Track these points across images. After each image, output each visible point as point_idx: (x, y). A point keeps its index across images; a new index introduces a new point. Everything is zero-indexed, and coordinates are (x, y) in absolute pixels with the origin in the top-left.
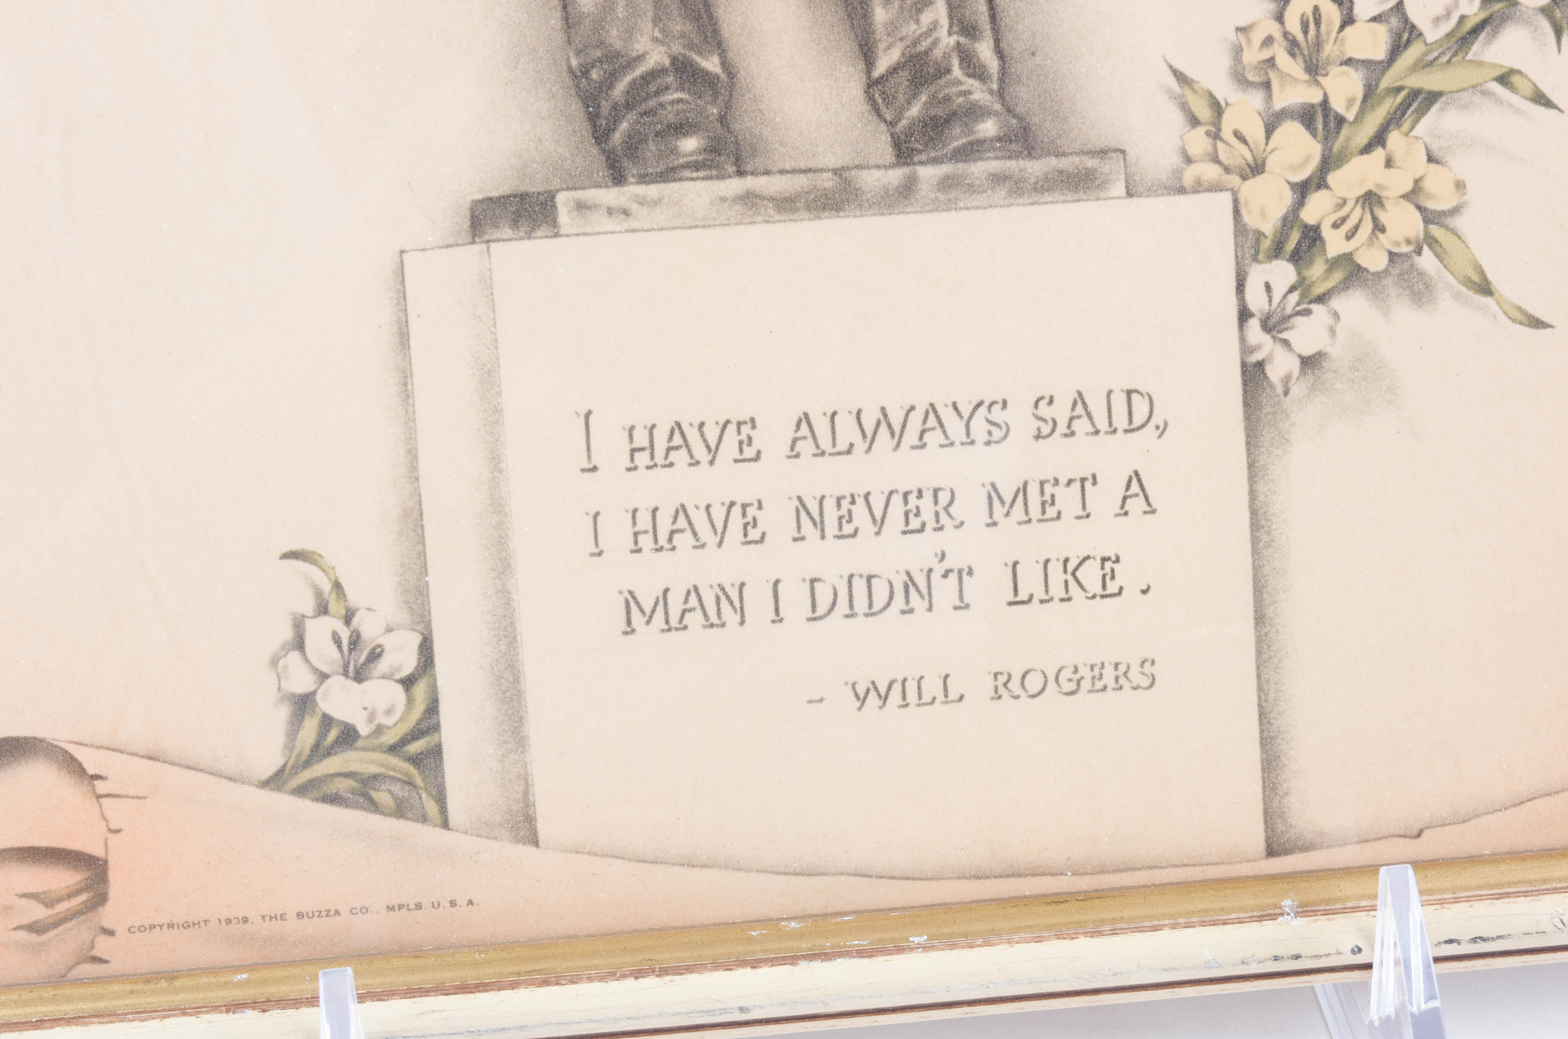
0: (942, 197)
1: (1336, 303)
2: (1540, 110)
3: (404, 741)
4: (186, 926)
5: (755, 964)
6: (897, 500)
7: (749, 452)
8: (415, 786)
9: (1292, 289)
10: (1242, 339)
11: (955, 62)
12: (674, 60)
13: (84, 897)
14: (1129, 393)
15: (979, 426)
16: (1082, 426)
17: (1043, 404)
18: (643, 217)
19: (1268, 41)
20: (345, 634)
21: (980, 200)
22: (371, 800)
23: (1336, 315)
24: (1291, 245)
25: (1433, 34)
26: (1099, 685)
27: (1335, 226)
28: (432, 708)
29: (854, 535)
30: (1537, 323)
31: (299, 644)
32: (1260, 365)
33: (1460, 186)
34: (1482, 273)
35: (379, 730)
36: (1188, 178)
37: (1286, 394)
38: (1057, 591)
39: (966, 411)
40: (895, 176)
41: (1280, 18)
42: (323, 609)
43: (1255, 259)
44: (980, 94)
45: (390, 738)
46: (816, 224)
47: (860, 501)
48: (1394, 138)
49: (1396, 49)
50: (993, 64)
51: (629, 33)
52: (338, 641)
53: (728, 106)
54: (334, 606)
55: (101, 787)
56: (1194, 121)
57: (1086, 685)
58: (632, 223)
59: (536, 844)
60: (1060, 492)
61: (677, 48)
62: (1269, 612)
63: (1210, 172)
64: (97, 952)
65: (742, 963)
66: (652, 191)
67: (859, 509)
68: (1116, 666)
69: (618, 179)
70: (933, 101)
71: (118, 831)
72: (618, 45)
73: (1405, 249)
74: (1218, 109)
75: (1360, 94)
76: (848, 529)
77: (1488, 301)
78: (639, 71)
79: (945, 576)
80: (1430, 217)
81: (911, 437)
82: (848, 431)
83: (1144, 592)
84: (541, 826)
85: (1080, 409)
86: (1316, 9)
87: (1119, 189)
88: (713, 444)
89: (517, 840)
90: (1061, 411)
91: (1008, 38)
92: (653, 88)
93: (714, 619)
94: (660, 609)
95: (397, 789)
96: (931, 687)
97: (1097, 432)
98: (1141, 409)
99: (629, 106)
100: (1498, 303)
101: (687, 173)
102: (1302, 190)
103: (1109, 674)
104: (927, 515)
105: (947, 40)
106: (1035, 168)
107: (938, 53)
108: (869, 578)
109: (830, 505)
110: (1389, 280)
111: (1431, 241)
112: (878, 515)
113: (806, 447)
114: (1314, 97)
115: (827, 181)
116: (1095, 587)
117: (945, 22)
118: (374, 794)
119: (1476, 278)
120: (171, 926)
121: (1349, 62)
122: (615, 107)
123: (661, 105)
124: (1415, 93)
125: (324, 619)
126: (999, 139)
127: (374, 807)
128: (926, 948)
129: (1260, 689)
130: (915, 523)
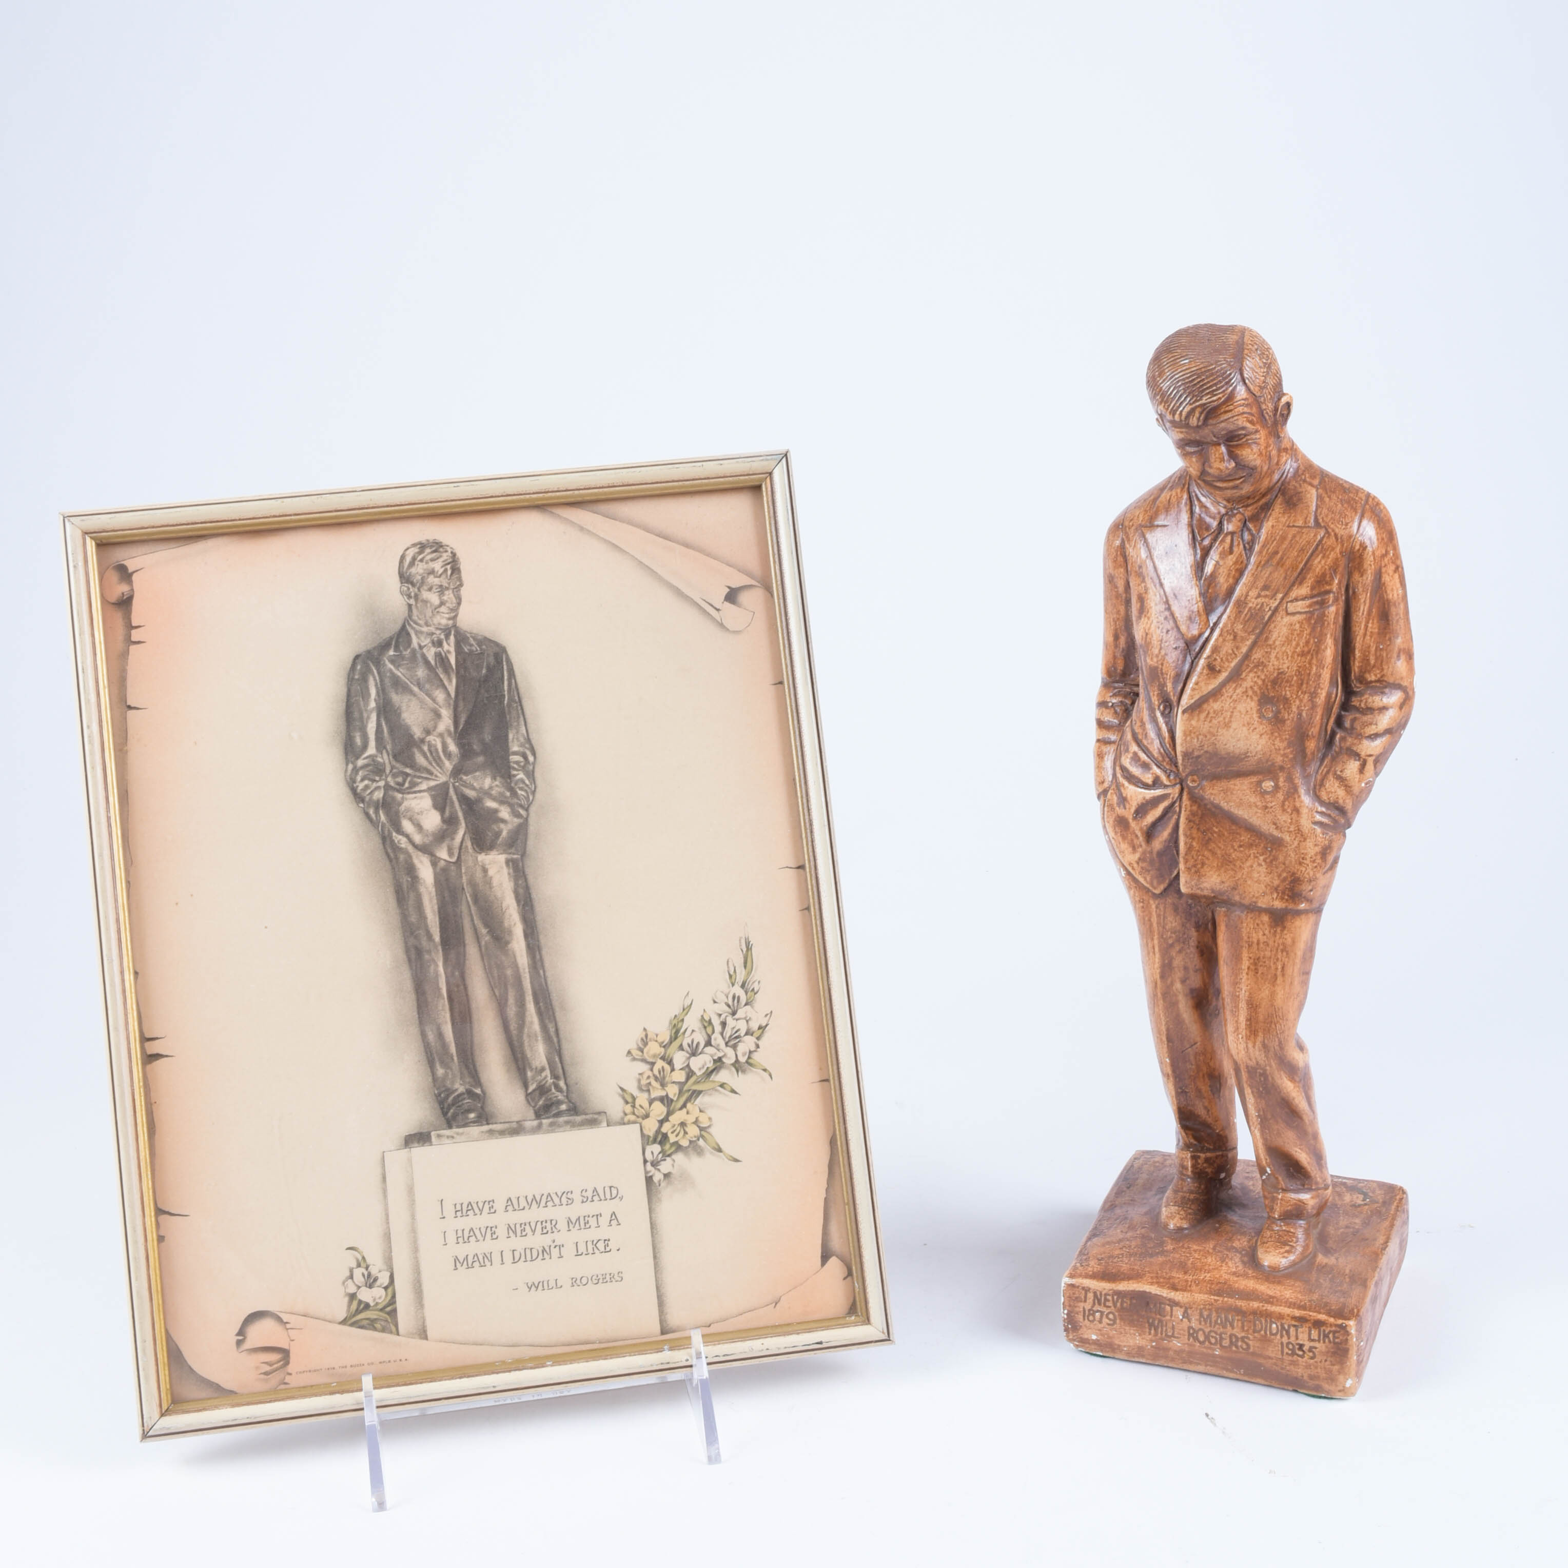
0: (550, 1129)
1: (674, 1157)
2: (733, 1095)
3: (385, 1307)
4: (315, 1371)
5: (497, 1373)
6: (539, 1224)
7: (492, 1210)
8: (389, 1322)
9: (660, 1153)
10: (645, 1169)
11: (553, 1088)
12: (467, 1090)
13: (282, 1363)
14: (611, 1187)
15: (564, 1200)
16: (596, 1198)
17: (584, 1192)
18: (458, 1138)
19: (649, 1077)
20: (366, 1273)
21: (561, 1129)
22: (374, 1326)
23: (674, 1161)
24: (659, 1139)
25: (699, 1073)
26: (605, 1281)
27: (672, 1133)
28: (394, 1296)
29: (526, 1235)
30: (736, 1160)
31: (351, 1277)
32: (651, 1177)
33: (710, 1119)
34: (718, 1145)
35: (377, 1304)
36: (626, 1119)
37: (660, 1185)
38: (590, 1251)
39: (560, 1195)
40: (535, 1123)
41: (652, 1070)
42: (359, 1265)
43: (648, 1144)
44: (561, 1097)
45: (380, 1307)
46: (512, 1138)
47: (528, 1225)
48: (689, 1105)
49: (688, 1078)
50: (564, 1088)
51: (453, 1083)
52: (363, 1275)
53: (484, 1103)
54: (363, 1264)
55: (288, 1326)
56: (627, 1103)
57: (601, 1281)
58: (454, 1140)
59: (427, 1339)
60: (590, 1219)
61: (468, 1087)
62: (658, 1255)
63: (632, 1118)
64: (286, 1381)
65: (493, 1373)
66: (461, 1130)
67: (527, 1227)
68: (610, 1274)
69: (450, 1127)
70: (546, 1100)
71: (293, 1340)
72: (449, 1086)
73: (694, 1139)
74: (634, 1098)
75: (678, 1092)
76: (524, 1234)
77: (721, 1154)
78: (456, 1094)
79: (555, 1247)
80: (701, 1129)
81: (543, 1203)
82: (523, 1203)
83: (618, 1250)
84: (429, 1333)
85: (595, 1193)
86: (663, 1067)
87: (605, 1124)
88: (481, 1208)
89: (421, 1338)
90: (589, 1194)
91: (568, 1079)
92: (460, 1099)
93: (482, 1264)
94: (465, 1262)
95: (382, 1323)
96: (552, 1284)
97: (601, 1200)
98: (614, 1192)
99: (453, 1104)
100: (725, 1155)
101: (472, 1124)
102: (661, 1122)
103: (608, 1277)
104: (549, 1228)
105: (550, 1081)
106: (578, 1119)
107: (548, 1085)
108: (531, 1249)
109: (518, 1226)
110: (690, 1149)
111: (702, 1136)
112: (533, 1229)
113: (510, 1208)
114: (664, 1093)
115: (514, 1125)
116: (602, 1249)
117: (549, 1075)
118: (375, 1325)
119: (717, 1147)
120: (310, 1371)
121: (674, 1082)
122: (449, 1105)
123: (463, 1104)
124: (694, 1091)
125: (359, 1269)
126: (567, 1110)
127: (375, 1329)
128: (552, 1366)
129: (656, 1280)
130: (545, 1231)
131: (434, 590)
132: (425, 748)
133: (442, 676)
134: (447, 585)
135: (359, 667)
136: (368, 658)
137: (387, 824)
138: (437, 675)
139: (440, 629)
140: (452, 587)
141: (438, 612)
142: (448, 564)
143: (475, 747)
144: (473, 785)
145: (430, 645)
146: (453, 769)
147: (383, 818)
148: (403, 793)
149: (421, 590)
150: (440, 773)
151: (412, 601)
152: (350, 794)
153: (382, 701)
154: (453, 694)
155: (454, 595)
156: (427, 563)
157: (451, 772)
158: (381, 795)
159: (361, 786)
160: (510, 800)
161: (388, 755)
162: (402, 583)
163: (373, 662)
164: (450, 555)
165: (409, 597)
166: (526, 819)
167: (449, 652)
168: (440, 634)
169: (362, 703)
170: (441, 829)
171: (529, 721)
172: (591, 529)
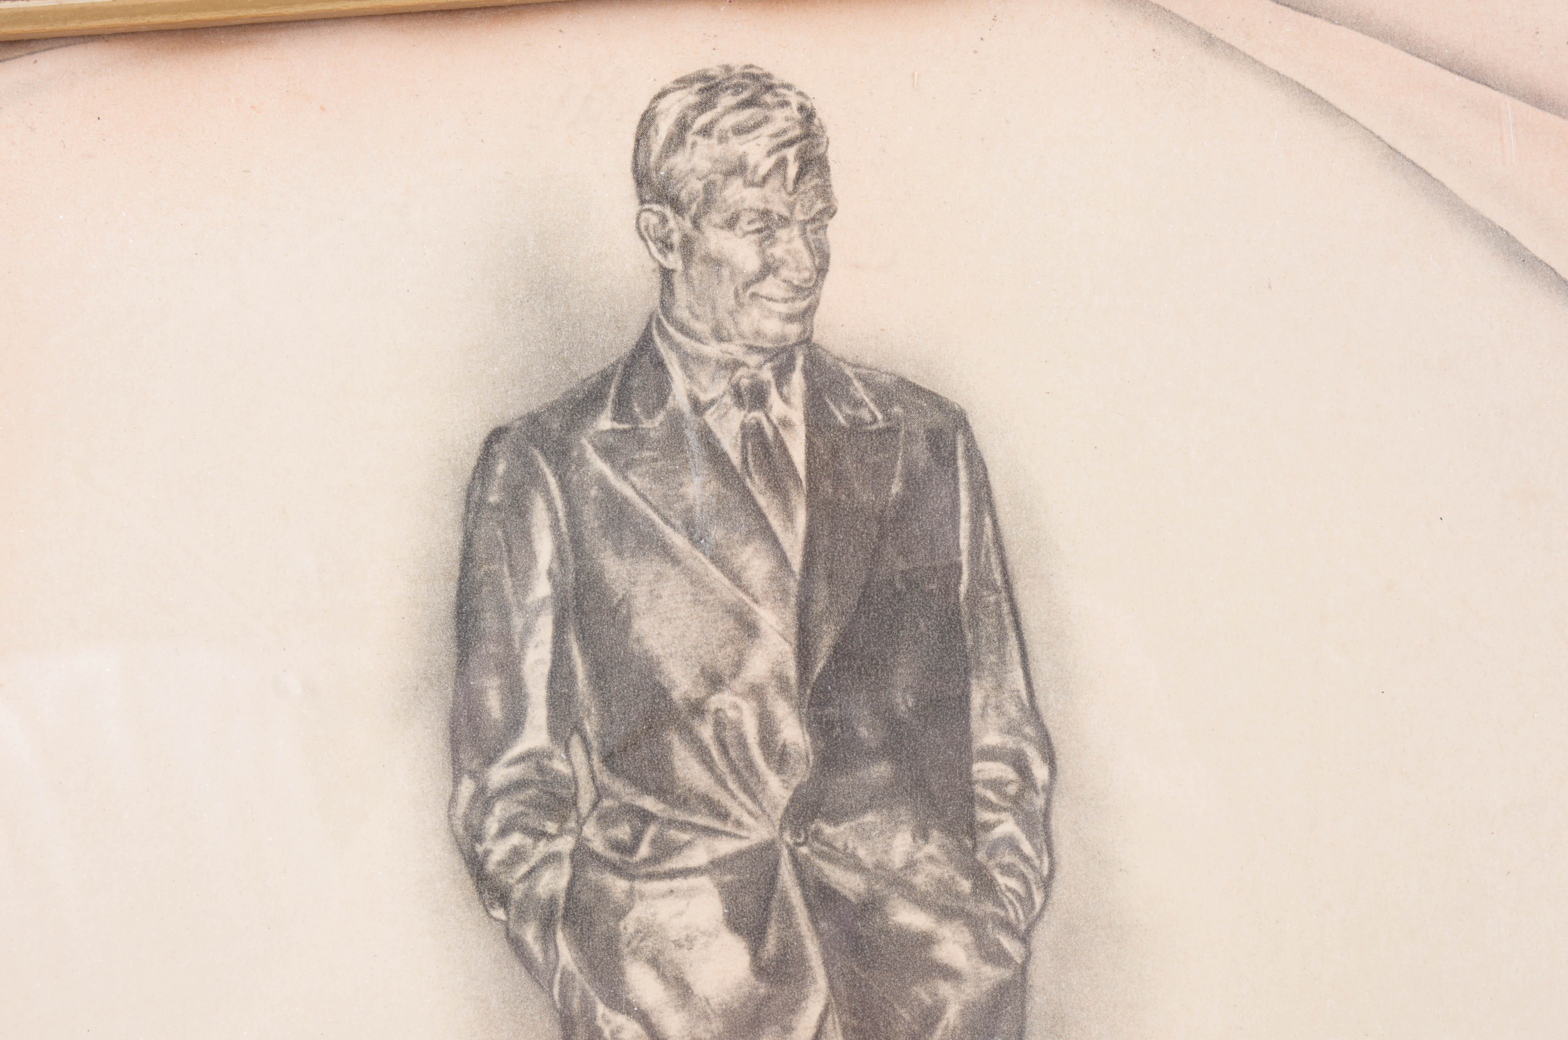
131: (743, 224)
132: (706, 732)
133: (762, 501)
134: (785, 212)
135: (501, 468)
136: (531, 439)
137: (579, 976)
138: (747, 497)
139: (761, 350)
140: (801, 217)
141: (754, 295)
142: (790, 143)
143: (863, 732)
144: (854, 856)
145: (728, 400)
146: (792, 800)
147: (566, 955)
148: (632, 878)
149: (704, 223)
150: (750, 813)
151: (674, 261)
152: (465, 875)
153: (571, 577)
154: (796, 561)
155: (807, 245)
156: (722, 139)
157: (787, 810)
158: (563, 882)
159: (499, 851)
160: (970, 906)
161: (588, 753)
162: (642, 202)
163: (545, 454)
164: (797, 115)
165: (666, 246)
166: (1023, 969)
167: (786, 423)
168: (760, 367)
169: (508, 583)
170: (750, 997)
171: (1035, 651)
172: (1238, 42)
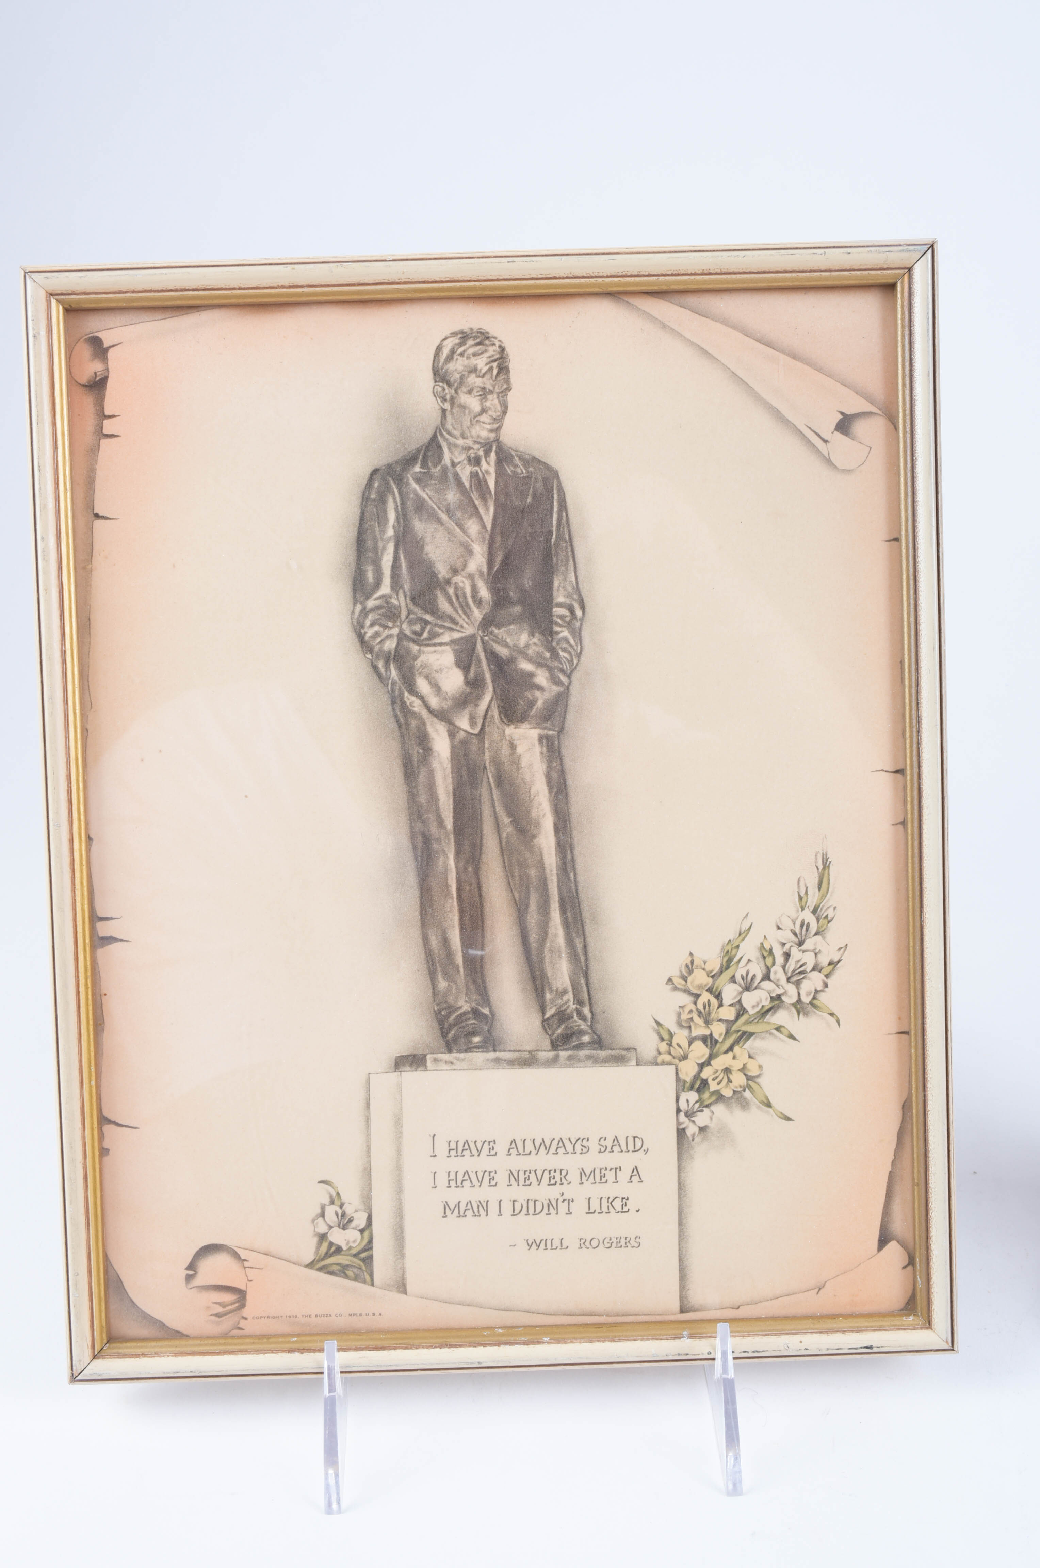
0: (568, 1063)
1: (713, 1108)
2: (791, 1041)
3: (359, 1253)
4: (274, 1317)
5: (485, 1345)
6: (546, 1173)
7: (493, 1152)
8: (362, 1270)
9: (696, 1102)
10: (677, 1119)
11: (575, 1015)
12: (472, 1009)
13: (237, 1305)
14: (634, 1137)
15: (578, 1147)
16: (616, 1149)
17: (602, 1140)
18: (458, 1065)
19: (691, 1011)
20: (340, 1212)
21: (582, 1064)
22: (346, 1275)
23: (713, 1112)
24: (697, 1086)
25: (752, 1012)
26: (619, 1245)
27: (713, 1080)
28: (370, 1241)
29: (530, 1185)
30: (788, 1119)
31: (323, 1215)
32: (684, 1129)
33: (760, 1067)
34: (768, 1099)
35: (350, 1248)
36: (660, 1059)
37: (693, 1140)
38: (605, 1209)
39: (573, 1141)
40: (551, 1054)
41: (695, 1003)
42: (332, 1202)
43: (683, 1090)
44: (584, 1026)
45: (354, 1251)
46: (522, 1070)
47: (533, 1172)
48: (736, 1049)
49: (738, 1017)
50: (589, 1016)
51: (457, 998)
52: (337, 1215)
53: (491, 1026)
54: (337, 1202)
55: (246, 1264)
56: (662, 1039)
57: (614, 1245)
58: (453, 1067)
59: (405, 1292)
60: (607, 1172)
61: (474, 1005)
62: (684, 1221)
63: (667, 1058)
64: (240, 1326)
65: (480, 1345)
66: (462, 1055)
67: (532, 1175)
68: (626, 1238)
69: (450, 1051)
70: (566, 1028)
71: (251, 1281)
72: (452, 1002)
73: (739, 1089)
74: (671, 1035)
75: (724, 1032)
76: (528, 1182)
77: (770, 1110)
78: (459, 1012)
79: (563, 1202)
80: (749, 1078)
81: (553, 1150)
82: (529, 1147)
83: (637, 1211)
84: (409, 1288)
85: (616, 1142)
86: (709, 1000)
87: (634, 1063)
88: (479, 1149)
89: (399, 1292)
90: (609, 1143)
91: (595, 1006)
92: (464, 1018)
93: (476, 1213)
94: (457, 1209)
95: (355, 1270)
96: (556, 1243)
97: (622, 1151)
98: (638, 1144)
99: (455, 1025)
100: (773, 1110)
101: (475, 1050)
102: (702, 1066)
103: (623, 1242)
104: (558, 1179)
105: (572, 1006)
106: (603, 1054)
107: (569, 1011)
108: (535, 1201)
109: (521, 1173)
110: (733, 1101)
111: (749, 1087)
112: (539, 1179)
113: (514, 1152)
114: (707, 1032)
115: (526, 1055)
116: (619, 1208)
117: (572, 1000)
118: (347, 1272)
119: (765, 1101)
120: (268, 1317)
121: (720, 1020)
122: (450, 1025)
123: (467, 1025)
124: (745, 1033)
125: (332, 1206)
126: (590, 1043)
127: (346, 1277)
128: (549, 1343)
129: (680, 1250)
130: (553, 1182)
131: (475, 393)
132: (451, 591)
133: (477, 502)
134: (491, 388)
135: (376, 485)
136: (388, 474)
137: (398, 681)
138: (471, 501)
139: (479, 443)
140: (497, 390)
141: (478, 421)
142: (495, 361)
143: (511, 594)
144: (505, 641)
145: (465, 462)
146: (483, 619)
147: (394, 673)
148: (420, 645)
149: (459, 391)
150: (467, 623)
151: (447, 406)
152: (356, 640)
153: (402, 528)
154: (489, 527)
155: (499, 402)
156: (468, 358)
157: (481, 622)
158: (394, 645)
159: (370, 632)
160: (549, 663)
161: (405, 597)
162: (436, 382)
163: (393, 480)
164: (498, 349)
165: (444, 400)
166: (568, 688)
167: (487, 472)
168: (478, 450)
169: (377, 529)
170: (463, 693)
171: (580, 566)
172: (675, 327)
